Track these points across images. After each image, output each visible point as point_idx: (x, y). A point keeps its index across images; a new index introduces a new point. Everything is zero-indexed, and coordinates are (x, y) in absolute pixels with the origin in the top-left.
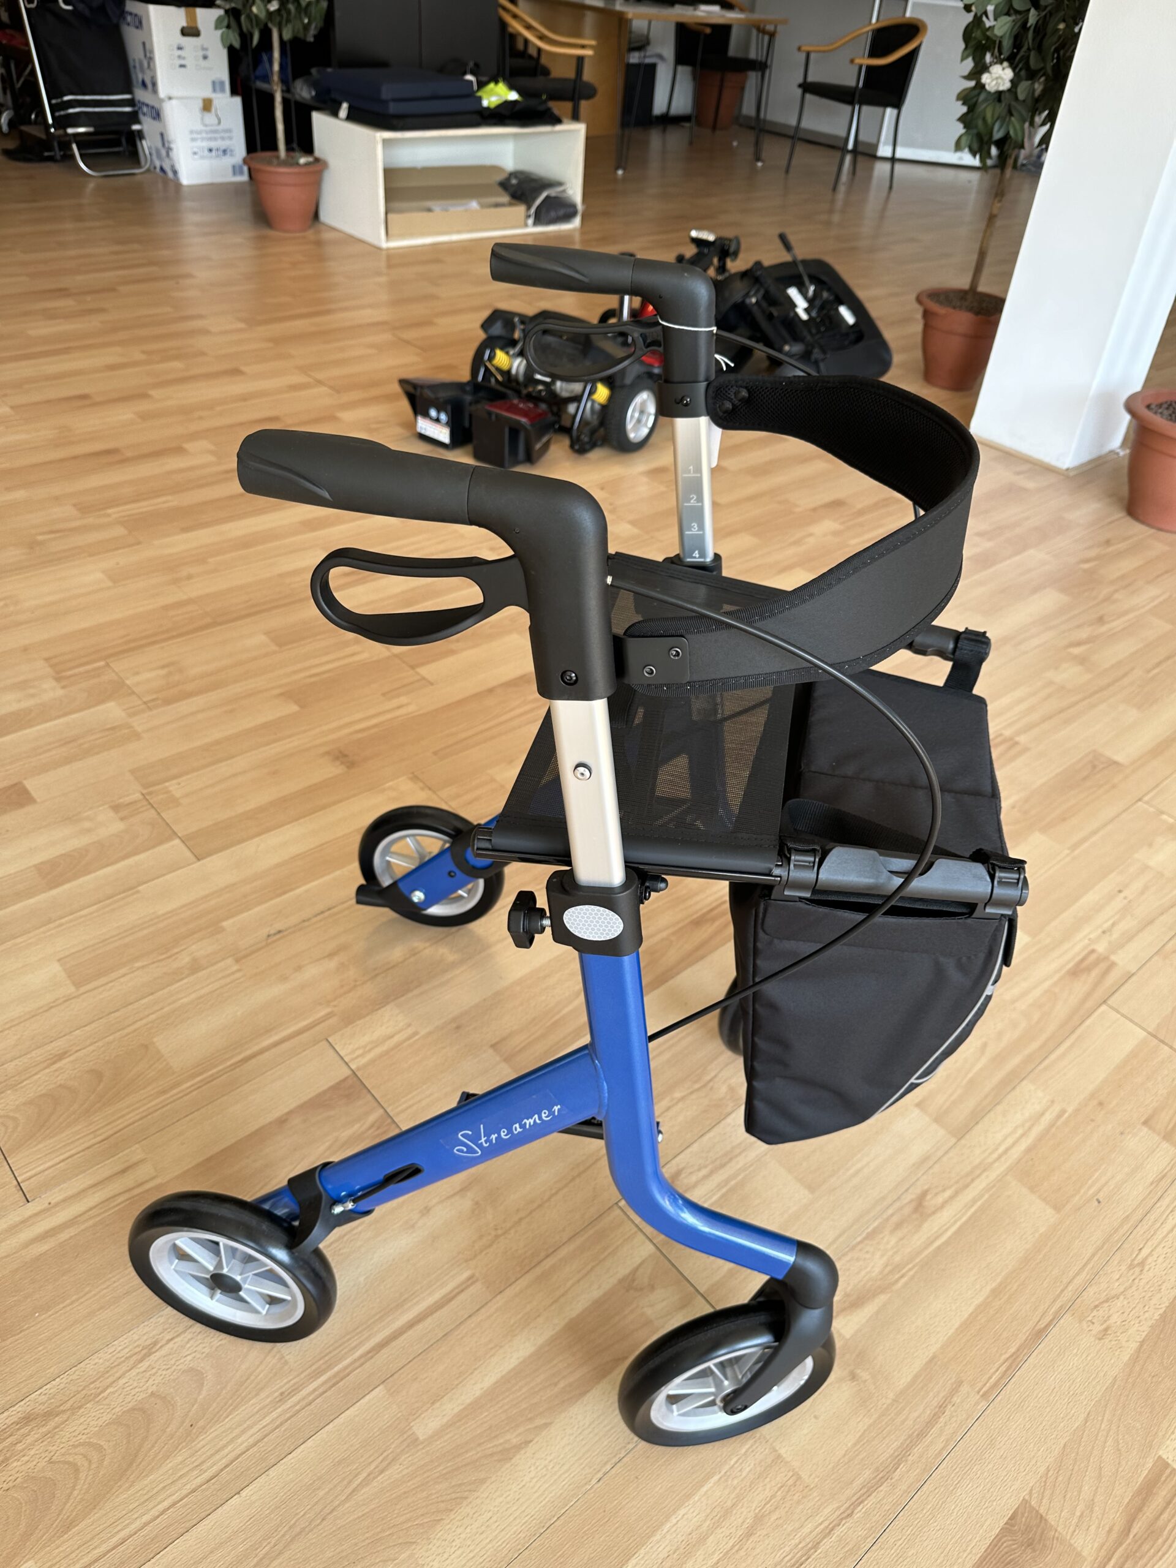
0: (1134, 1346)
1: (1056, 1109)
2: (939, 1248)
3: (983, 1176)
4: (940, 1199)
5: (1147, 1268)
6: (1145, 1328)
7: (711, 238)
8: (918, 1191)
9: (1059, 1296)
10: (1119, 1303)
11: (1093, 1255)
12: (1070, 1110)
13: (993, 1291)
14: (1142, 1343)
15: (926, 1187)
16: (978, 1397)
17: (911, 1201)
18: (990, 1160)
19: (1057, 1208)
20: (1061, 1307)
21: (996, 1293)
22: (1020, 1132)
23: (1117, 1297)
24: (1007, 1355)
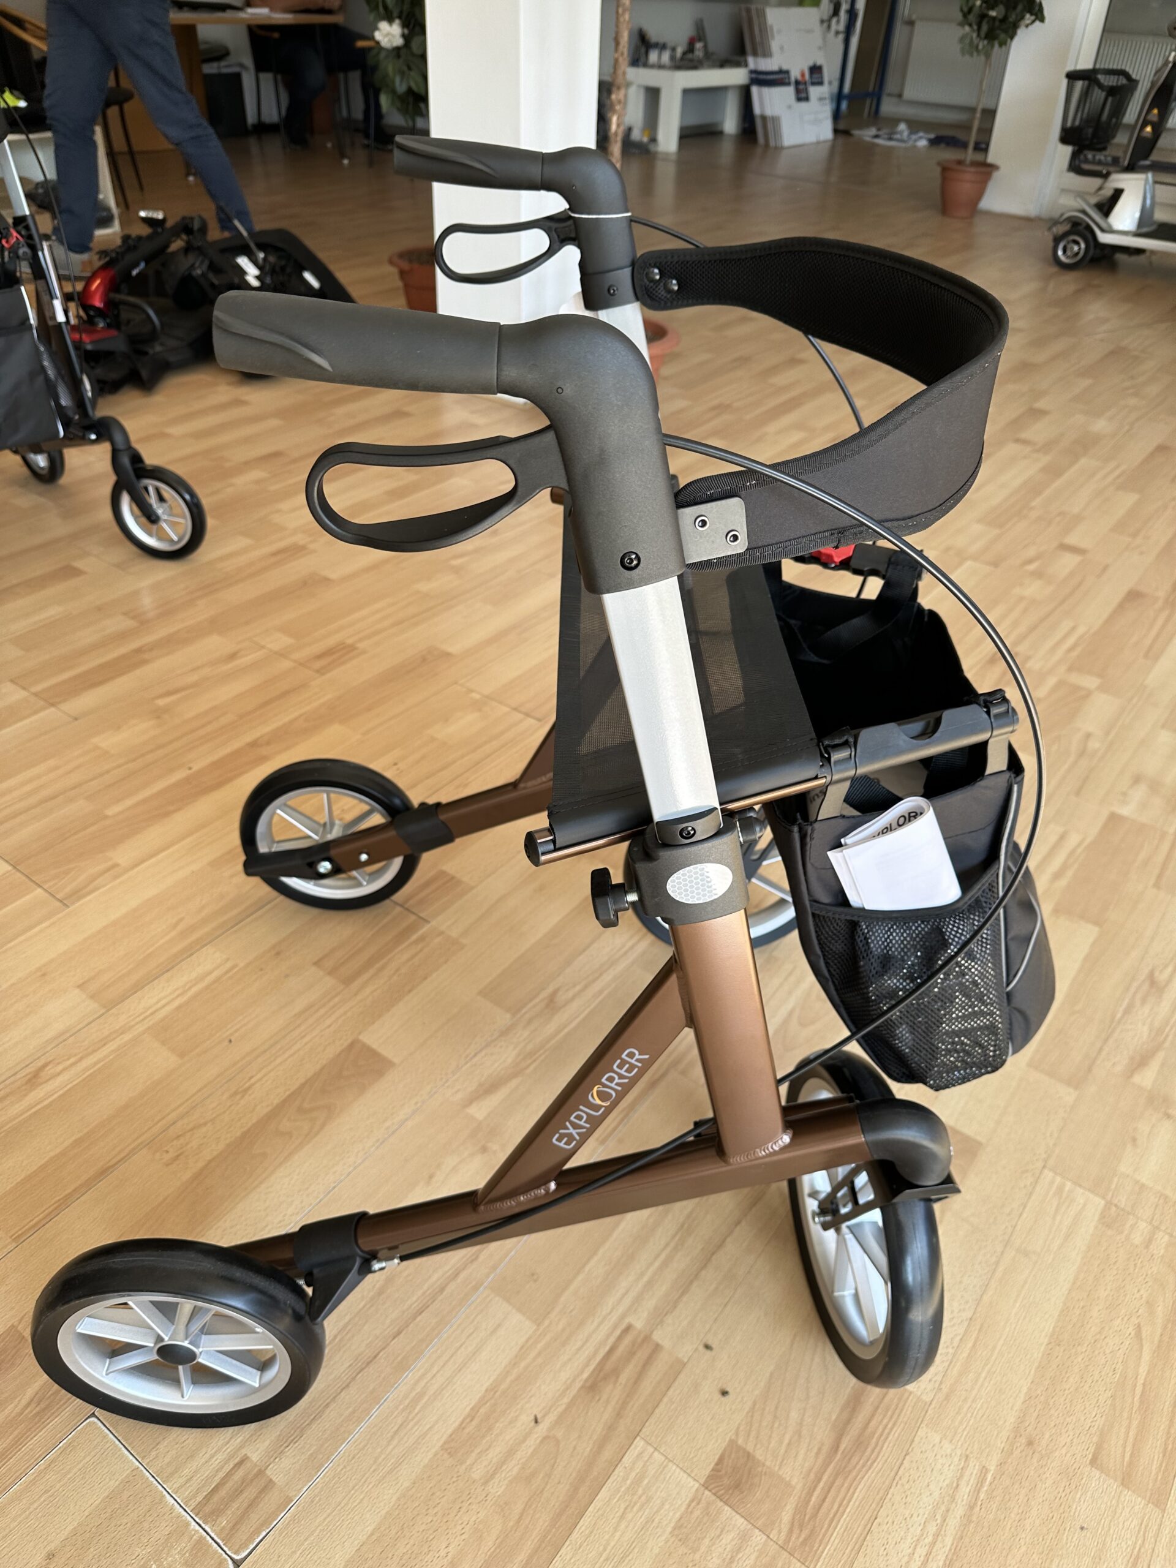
0: (200, 1164)
1: (229, 965)
2: (35, 1113)
3: (118, 1039)
4: (60, 1067)
5: (250, 1092)
6: (221, 1146)
7: (160, 216)
8: (40, 1063)
9: (143, 1134)
10: (204, 1129)
11: (199, 1090)
12: (242, 965)
13: (76, 1141)
14: (210, 1161)
15: (51, 1059)
16: (10, 1240)
17: (30, 1073)
18: (132, 1023)
19: (182, 1055)
20: (142, 1143)
21: (78, 1142)
22: (178, 992)
23: (205, 1124)
24: (58, 1198)
